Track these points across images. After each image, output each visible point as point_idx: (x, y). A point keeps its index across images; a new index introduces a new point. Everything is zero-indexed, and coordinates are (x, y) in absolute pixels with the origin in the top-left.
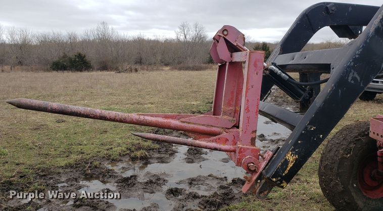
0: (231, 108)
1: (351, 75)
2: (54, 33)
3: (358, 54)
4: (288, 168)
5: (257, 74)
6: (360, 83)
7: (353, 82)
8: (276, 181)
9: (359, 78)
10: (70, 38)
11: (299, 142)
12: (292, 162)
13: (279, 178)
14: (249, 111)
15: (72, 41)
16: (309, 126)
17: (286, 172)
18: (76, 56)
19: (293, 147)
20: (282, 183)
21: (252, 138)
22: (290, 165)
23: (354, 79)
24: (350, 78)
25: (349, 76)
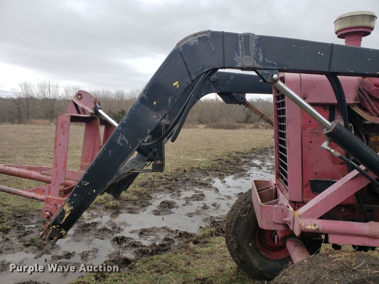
0: (88, 164)
1: (120, 138)
2: (103, 92)
3: (125, 120)
4: (65, 218)
5: (64, 134)
6: (129, 145)
7: (121, 144)
8: (56, 229)
9: (127, 142)
10: (118, 96)
11: (75, 195)
12: (68, 212)
13: (58, 226)
14: (57, 166)
15: (119, 99)
16: (83, 182)
17: (63, 221)
18: (119, 112)
19: (69, 199)
20: (60, 230)
21: (60, 190)
22: (67, 215)
23: (122, 141)
24: (119, 141)
25: (117, 139)
